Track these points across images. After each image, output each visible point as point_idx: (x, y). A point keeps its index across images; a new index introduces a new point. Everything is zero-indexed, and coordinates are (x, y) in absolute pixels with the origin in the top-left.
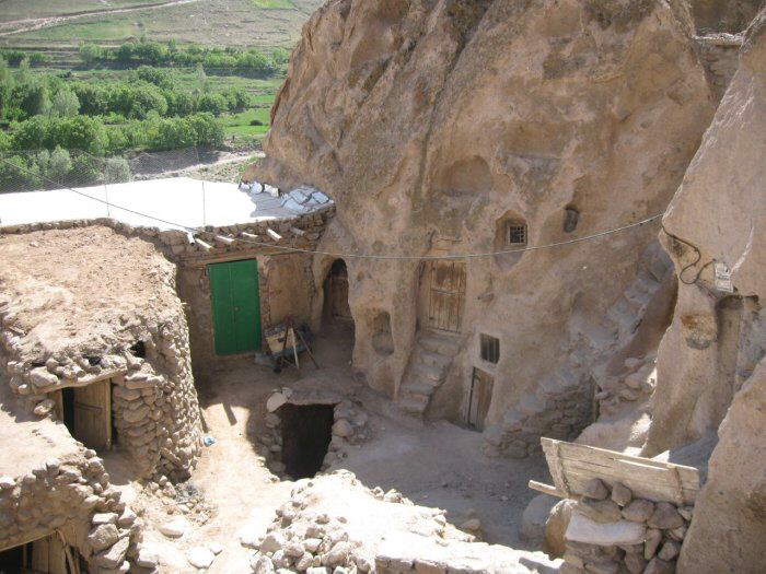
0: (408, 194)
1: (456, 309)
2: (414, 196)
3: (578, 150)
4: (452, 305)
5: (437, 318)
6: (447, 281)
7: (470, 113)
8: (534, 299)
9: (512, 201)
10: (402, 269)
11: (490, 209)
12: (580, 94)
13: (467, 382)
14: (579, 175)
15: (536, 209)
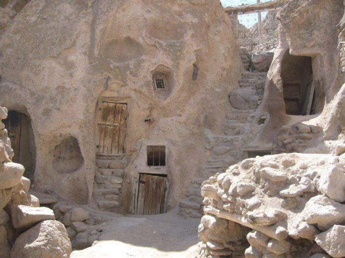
0: (85, 54)
1: (117, 138)
2: (90, 55)
3: (193, 36)
4: (114, 134)
5: (102, 145)
6: (111, 117)
7: (124, 10)
8: (183, 119)
9: (162, 59)
10: (86, 102)
11: (146, 65)
12: (187, 10)
13: (135, 186)
14: (196, 48)
15: (178, 64)
